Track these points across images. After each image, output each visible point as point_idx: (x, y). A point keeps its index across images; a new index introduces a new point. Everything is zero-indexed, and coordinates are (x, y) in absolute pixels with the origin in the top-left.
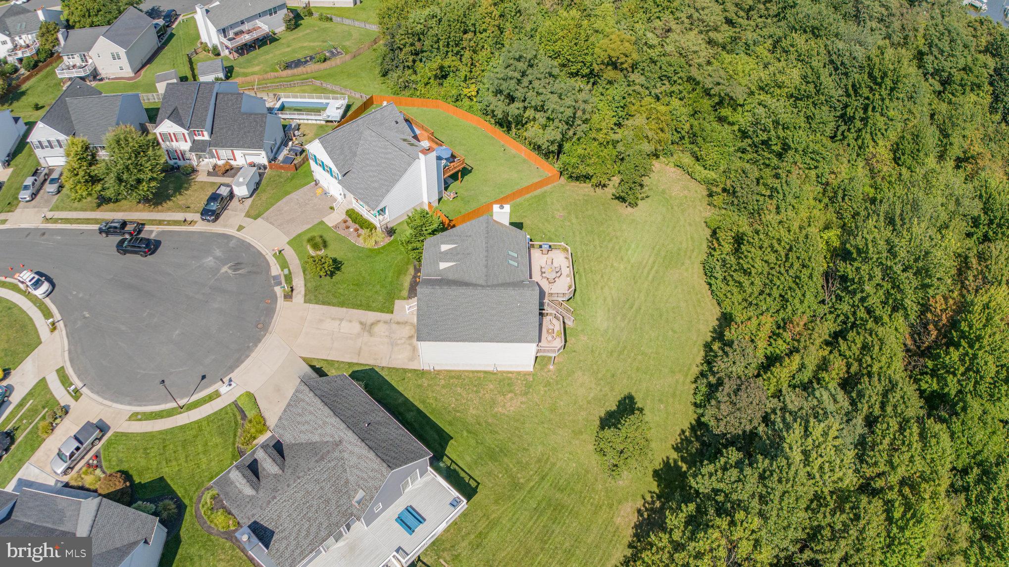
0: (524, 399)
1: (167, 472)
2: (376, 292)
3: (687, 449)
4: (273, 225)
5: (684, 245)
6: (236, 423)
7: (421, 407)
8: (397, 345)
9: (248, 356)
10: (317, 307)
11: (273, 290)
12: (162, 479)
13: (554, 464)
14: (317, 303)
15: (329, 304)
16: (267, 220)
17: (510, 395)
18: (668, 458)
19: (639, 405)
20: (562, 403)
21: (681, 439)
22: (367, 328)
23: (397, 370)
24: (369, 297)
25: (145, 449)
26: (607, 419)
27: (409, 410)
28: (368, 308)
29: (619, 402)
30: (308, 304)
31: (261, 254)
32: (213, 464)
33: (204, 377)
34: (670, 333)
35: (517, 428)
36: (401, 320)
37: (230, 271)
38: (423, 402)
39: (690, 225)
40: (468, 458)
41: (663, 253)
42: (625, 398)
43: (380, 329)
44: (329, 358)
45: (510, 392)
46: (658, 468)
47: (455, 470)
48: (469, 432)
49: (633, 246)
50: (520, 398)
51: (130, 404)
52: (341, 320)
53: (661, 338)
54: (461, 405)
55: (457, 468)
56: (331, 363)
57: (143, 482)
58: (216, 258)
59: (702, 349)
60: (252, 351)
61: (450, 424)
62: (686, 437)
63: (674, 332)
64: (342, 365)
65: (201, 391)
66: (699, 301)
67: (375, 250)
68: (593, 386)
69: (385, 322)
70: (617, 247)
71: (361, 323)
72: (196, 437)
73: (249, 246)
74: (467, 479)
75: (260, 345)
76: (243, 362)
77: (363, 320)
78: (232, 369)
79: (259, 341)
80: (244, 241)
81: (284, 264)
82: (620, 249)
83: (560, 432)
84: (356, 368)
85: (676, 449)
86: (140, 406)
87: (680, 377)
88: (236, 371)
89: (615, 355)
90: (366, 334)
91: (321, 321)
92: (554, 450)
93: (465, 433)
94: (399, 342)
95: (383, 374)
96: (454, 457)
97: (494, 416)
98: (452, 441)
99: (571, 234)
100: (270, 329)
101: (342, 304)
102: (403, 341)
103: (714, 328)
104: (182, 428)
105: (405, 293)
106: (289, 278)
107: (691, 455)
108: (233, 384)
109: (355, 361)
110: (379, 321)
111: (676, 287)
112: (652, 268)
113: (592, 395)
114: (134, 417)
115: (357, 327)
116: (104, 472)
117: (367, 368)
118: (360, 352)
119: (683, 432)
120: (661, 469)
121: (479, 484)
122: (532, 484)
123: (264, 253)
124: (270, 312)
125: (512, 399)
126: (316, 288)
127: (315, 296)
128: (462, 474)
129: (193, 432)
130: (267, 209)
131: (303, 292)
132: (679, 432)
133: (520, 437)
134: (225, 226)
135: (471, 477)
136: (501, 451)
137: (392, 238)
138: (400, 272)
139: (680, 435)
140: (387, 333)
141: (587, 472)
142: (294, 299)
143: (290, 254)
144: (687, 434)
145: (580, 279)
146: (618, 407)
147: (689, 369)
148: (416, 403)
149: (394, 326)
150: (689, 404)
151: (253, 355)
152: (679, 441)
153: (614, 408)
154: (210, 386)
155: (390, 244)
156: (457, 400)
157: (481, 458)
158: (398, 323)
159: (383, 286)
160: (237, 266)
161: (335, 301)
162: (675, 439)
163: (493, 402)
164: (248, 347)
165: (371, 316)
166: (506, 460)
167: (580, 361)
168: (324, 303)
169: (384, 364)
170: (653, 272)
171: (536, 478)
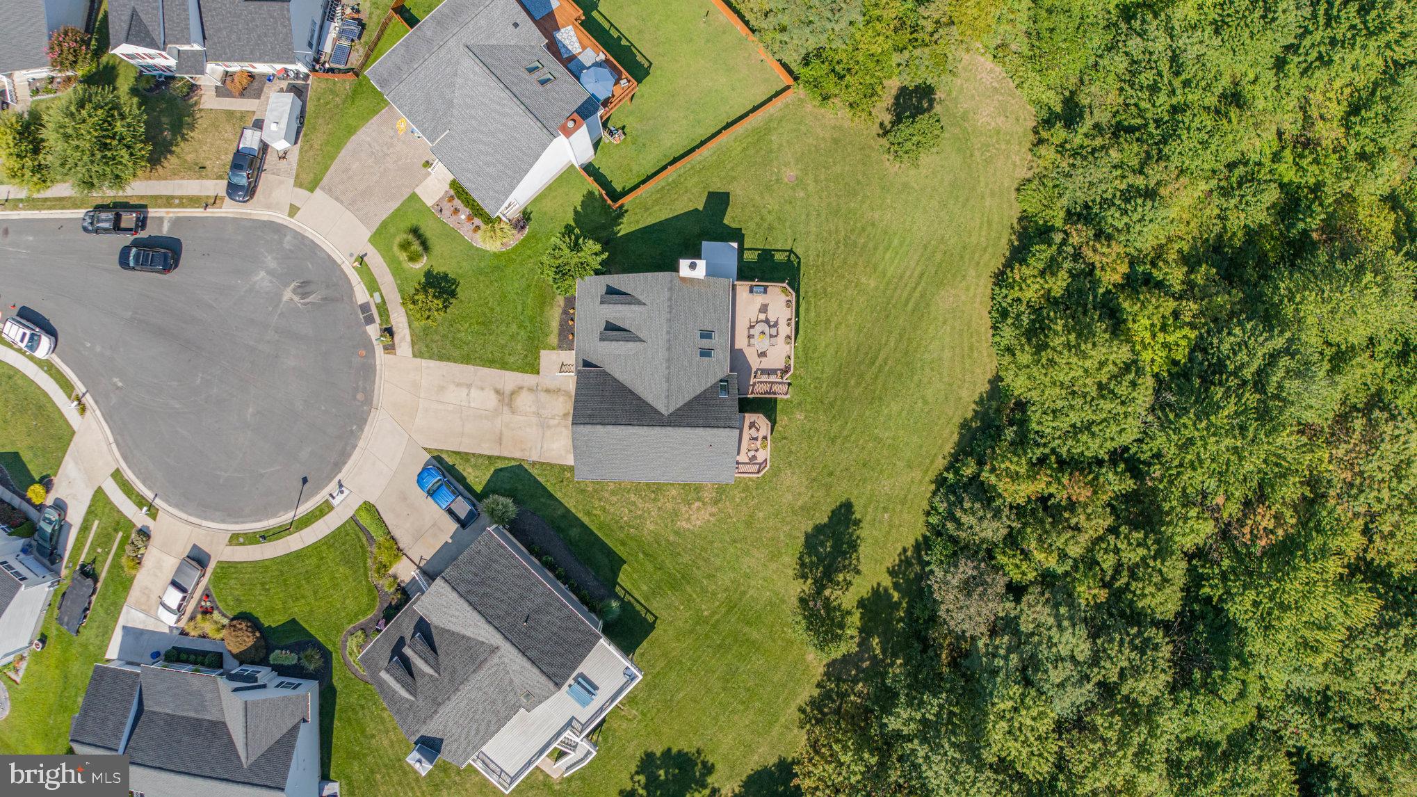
0: (714, 510)
1: (297, 611)
2: (512, 336)
3: (904, 574)
4: (342, 202)
5: (974, 240)
6: (362, 547)
7: (585, 520)
8: (549, 427)
9: (354, 447)
10: (433, 364)
11: (365, 332)
12: (293, 621)
13: (744, 593)
14: (430, 358)
15: (448, 359)
16: (329, 192)
17: (697, 504)
18: (879, 584)
19: (857, 516)
20: (761, 514)
21: (901, 561)
22: (506, 400)
23: (552, 466)
24: (503, 346)
25: (263, 584)
26: (813, 535)
27: (571, 526)
28: (504, 366)
29: (833, 512)
30: (419, 360)
31: (335, 262)
32: (348, 601)
33: (305, 480)
34: (920, 404)
35: (703, 549)
36: (552, 387)
37: (296, 299)
38: (589, 514)
39: (993, 194)
40: (645, 588)
41: (938, 257)
42: (841, 506)
43: (525, 401)
44: (462, 450)
45: (699, 499)
46: (865, 596)
47: (629, 602)
48: (646, 554)
49: (896, 242)
50: (709, 508)
51: (223, 521)
52: (469, 386)
53: (904, 414)
54: (635, 518)
55: (632, 600)
56: (465, 456)
57: (273, 625)
58: (270, 273)
59: (956, 430)
60: (358, 438)
61: (623, 543)
62: (906, 557)
63: (926, 402)
64: (480, 461)
65: (307, 500)
66: (971, 348)
67: (502, 254)
68: (803, 490)
69: (530, 390)
70: (871, 245)
71: (497, 392)
72: (318, 567)
73: (314, 247)
74: (643, 613)
75: (367, 428)
76: (350, 455)
77: (499, 387)
78: (338, 466)
79: (365, 421)
80: (304, 237)
81: (373, 286)
82: (875, 248)
83: (755, 552)
84: (500, 465)
85: (892, 573)
86: (237, 523)
87: (918, 474)
88: (345, 469)
89: (839, 441)
90: (506, 409)
91: (442, 389)
92: (747, 576)
93: (641, 556)
94: (552, 422)
95: (535, 472)
96: (628, 586)
97: (677, 533)
98: (625, 566)
99: (803, 217)
100: (375, 402)
101: (466, 359)
102: (556, 422)
103: (981, 399)
104: (299, 555)
105: (553, 339)
106: (383, 309)
107: (907, 580)
108: (346, 492)
109: (496, 454)
110: (521, 388)
111: (945, 323)
112: (918, 284)
113: (800, 503)
114: (235, 539)
115: (491, 400)
116: (224, 615)
117: (513, 463)
118: (500, 439)
119: (905, 550)
120: (868, 599)
121: (656, 618)
122: (717, 617)
123: (339, 262)
124: (368, 371)
125: (699, 509)
126: (426, 330)
127: (427, 346)
128: (638, 607)
129: (314, 561)
130: (327, 168)
131: (408, 338)
132: (900, 550)
133: (707, 560)
134: (268, 207)
135: (648, 611)
136: (683, 577)
137: (527, 231)
138: (544, 301)
139: (899, 555)
140: (534, 409)
141: (783, 601)
142: (398, 351)
143: (376, 262)
144: (909, 553)
145: (807, 310)
146: (830, 519)
147: (932, 462)
148: (580, 515)
149: (544, 397)
150: (921, 512)
151: (361, 444)
152: (897, 562)
153: (826, 520)
154: (317, 493)
155: (524, 243)
156: (630, 511)
157: (660, 588)
158: (548, 391)
159: (521, 326)
160: (304, 289)
161: (456, 354)
162: (892, 559)
163: (676, 513)
164: (352, 431)
165: (510, 379)
166: (689, 589)
167: (791, 452)
168: (441, 358)
169: (535, 458)
170: (917, 294)
171: (723, 610)
